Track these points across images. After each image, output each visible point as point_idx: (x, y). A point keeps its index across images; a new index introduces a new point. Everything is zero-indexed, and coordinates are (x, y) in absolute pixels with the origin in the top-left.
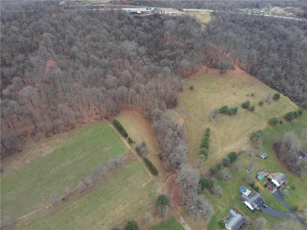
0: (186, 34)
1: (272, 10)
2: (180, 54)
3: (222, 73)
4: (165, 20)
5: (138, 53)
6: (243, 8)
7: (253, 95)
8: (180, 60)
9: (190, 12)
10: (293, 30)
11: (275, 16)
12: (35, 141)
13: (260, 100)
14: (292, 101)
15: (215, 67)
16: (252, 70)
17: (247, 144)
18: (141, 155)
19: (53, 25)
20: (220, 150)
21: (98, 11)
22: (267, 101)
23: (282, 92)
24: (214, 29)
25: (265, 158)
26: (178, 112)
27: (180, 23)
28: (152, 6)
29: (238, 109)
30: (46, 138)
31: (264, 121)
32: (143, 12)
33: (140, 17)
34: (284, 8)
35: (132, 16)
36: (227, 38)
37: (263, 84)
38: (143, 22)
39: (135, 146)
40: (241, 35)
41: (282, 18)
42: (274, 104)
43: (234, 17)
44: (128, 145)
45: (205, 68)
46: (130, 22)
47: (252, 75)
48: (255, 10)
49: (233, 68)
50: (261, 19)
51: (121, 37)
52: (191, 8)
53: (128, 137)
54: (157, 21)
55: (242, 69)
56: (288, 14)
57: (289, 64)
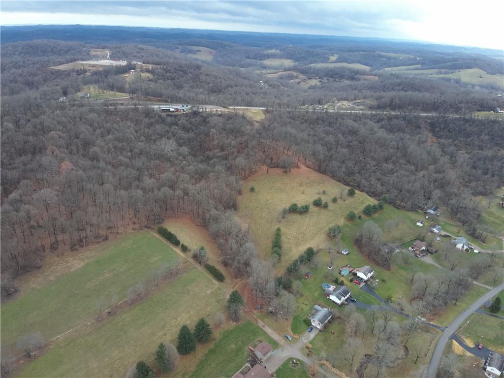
0: (236, 132)
1: (338, 105)
2: (233, 153)
3: (286, 172)
4: (208, 118)
5: (180, 154)
6: (302, 105)
7: (324, 193)
8: (235, 159)
9: (238, 109)
10: (365, 124)
11: (342, 111)
12: (58, 256)
13: (333, 197)
14: (370, 196)
15: (277, 167)
16: (320, 168)
17: (325, 241)
18: (200, 263)
19: (59, 123)
20: (294, 250)
21: (115, 108)
22: (341, 198)
23: (357, 188)
24: (270, 126)
25: (347, 254)
26: (239, 217)
27: (228, 120)
28: (189, 103)
29: (309, 207)
30: (72, 251)
31: (340, 218)
32: (177, 110)
33: (174, 115)
34: (353, 102)
35: (164, 114)
36: (286, 133)
37: (334, 181)
38: (179, 120)
39: (191, 254)
40: (302, 131)
41: (351, 112)
42: (350, 200)
43: (291, 113)
44: (182, 254)
45: (265, 168)
46: (163, 121)
47: (320, 173)
48: (318, 108)
49: (298, 167)
50: (324, 114)
51: (153, 138)
52: (238, 105)
53: (181, 244)
54: (198, 119)
55: (308, 167)
56: (357, 107)
57: (363, 160)
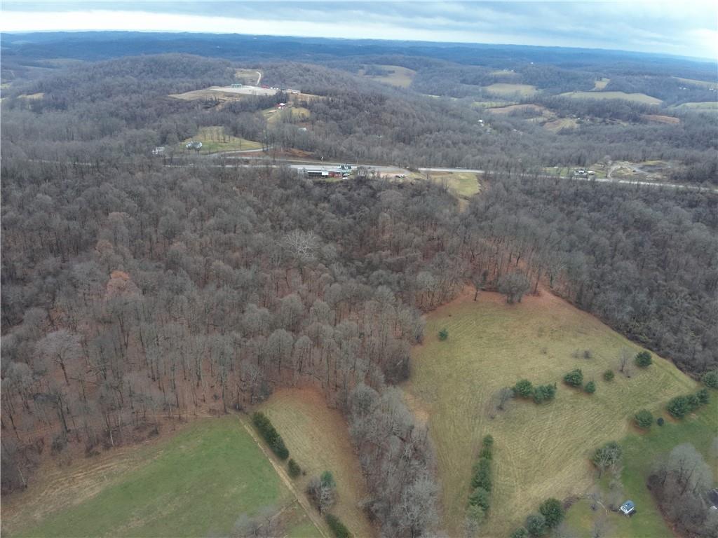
0: (425, 219)
1: (614, 168)
2: (414, 260)
3: (511, 303)
4: (380, 190)
5: (321, 258)
6: (548, 167)
7: (587, 356)
8: (415, 272)
9: (434, 173)
10: (666, 210)
11: (622, 182)
12: (60, 465)
13: (605, 367)
14: (681, 369)
15: (494, 289)
16: (579, 298)
17: (584, 477)
18: (319, 509)
19: (132, 195)
20: (518, 494)
21: (236, 169)
22: (622, 371)
23: (655, 349)
24: (487, 208)
25: (631, 514)
26: (412, 393)
27: (413, 196)
28: (354, 162)
29: (556, 388)
30: (87, 457)
31: (620, 419)
32: (333, 174)
33: (328, 183)
34: (641, 164)
35: (309, 182)
36: (516, 226)
37: (609, 330)
38: (332, 193)
39: (304, 482)
40: (549, 221)
41: (638, 185)
42: (640, 377)
43: (529, 183)
44: (287, 481)
45: (471, 290)
46: (305, 192)
47: (579, 308)
48: (577, 171)
49: (536, 293)
50: (589, 187)
51: (285, 224)
52: (435, 165)
53: (289, 459)
54: (363, 192)
55: (556, 294)
56: (650, 176)
57: (665, 283)
